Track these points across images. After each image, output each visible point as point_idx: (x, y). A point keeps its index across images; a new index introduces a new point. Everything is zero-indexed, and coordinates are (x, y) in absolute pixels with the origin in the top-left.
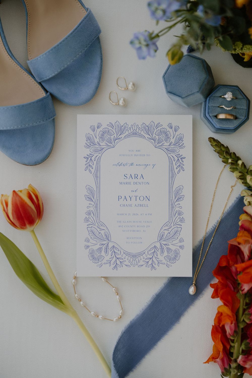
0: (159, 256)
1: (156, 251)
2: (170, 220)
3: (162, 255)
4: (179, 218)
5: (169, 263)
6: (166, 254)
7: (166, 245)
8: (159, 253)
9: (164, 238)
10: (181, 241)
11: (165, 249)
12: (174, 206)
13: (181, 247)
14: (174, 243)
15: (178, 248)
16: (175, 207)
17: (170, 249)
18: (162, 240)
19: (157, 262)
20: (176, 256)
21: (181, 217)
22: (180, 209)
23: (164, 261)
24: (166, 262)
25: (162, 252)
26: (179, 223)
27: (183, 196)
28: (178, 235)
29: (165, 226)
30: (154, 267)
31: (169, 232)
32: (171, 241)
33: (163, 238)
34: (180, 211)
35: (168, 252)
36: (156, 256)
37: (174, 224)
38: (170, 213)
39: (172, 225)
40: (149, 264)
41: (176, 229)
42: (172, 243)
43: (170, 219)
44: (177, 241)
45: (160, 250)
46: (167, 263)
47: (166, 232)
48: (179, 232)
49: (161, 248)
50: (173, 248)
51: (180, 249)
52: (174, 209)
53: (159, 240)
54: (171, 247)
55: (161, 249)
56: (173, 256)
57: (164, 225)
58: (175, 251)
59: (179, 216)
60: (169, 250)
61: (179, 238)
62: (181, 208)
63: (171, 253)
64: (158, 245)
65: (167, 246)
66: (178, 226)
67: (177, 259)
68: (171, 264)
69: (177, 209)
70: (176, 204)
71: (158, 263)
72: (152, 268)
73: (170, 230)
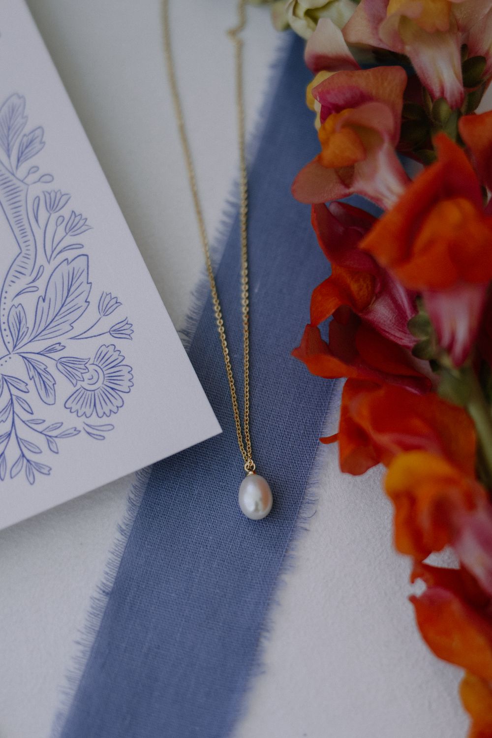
0: (40, 411)
1: (17, 397)
2: (22, 245)
3: (50, 400)
4: (59, 222)
5: (94, 420)
6: (64, 388)
7: (51, 350)
8: (32, 398)
9: (30, 324)
10: (108, 305)
11: (52, 369)
12: (18, 183)
13: (121, 331)
14: (79, 327)
15: (108, 339)
16: (23, 186)
17: (75, 360)
18: (25, 341)
19: (40, 441)
20: (112, 378)
21: (66, 212)
22: (48, 187)
23: (71, 421)
24: (79, 423)
25: (47, 387)
26: (69, 240)
27: (38, 132)
28: (85, 287)
29: (14, 279)
30: (39, 467)
31: (41, 292)
32: (66, 327)
33: (23, 330)
34: (53, 195)
35: (70, 376)
36: (26, 417)
37: (49, 253)
38: (12, 221)
39: (41, 260)
40: (9, 465)
41: (65, 268)
42: (71, 334)
43: (21, 241)
44: (92, 313)
45: (31, 383)
46: (88, 421)
47: (29, 301)
48: (85, 273)
49: (32, 373)
50: (85, 350)
51: (117, 343)
52: (22, 198)
53: (10, 347)
54: (74, 349)
55: (37, 379)
56: (99, 384)
57: (10, 278)
58: (101, 357)
59: (54, 216)
60: (70, 366)
61: (94, 299)
62: (48, 178)
63: (86, 376)
64: (16, 367)
65: (56, 356)
66: (70, 255)
67: (124, 385)
68: (105, 420)
69: (36, 190)
70: (21, 172)
71: (49, 439)
72: (29, 473)
73: (41, 283)
